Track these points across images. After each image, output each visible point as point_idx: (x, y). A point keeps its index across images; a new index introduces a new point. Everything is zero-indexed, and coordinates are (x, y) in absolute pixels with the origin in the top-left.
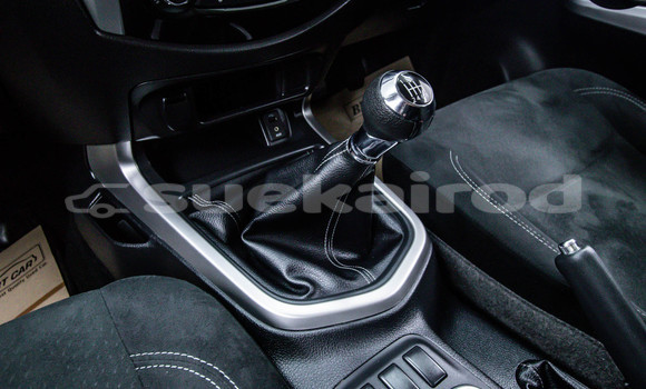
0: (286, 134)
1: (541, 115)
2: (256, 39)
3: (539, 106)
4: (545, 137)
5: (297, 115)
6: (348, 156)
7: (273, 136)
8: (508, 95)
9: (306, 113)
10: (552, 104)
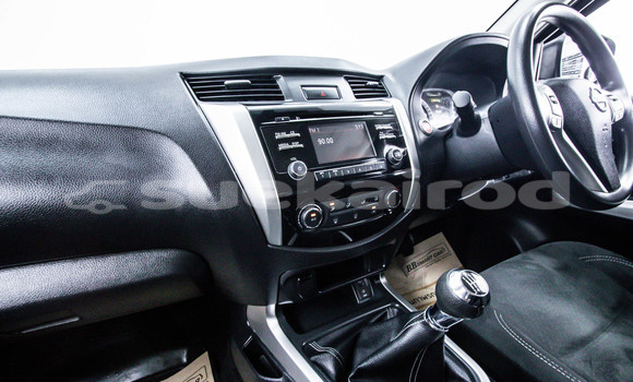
0: (370, 295)
1: (558, 278)
2: (355, 241)
3: (555, 272)
4: (568, 297)
5: (376, 282)
6: (426, 324)
7: (362, 297)
8: (527, 263)
9: (383, 280)
10: (564, 269)
